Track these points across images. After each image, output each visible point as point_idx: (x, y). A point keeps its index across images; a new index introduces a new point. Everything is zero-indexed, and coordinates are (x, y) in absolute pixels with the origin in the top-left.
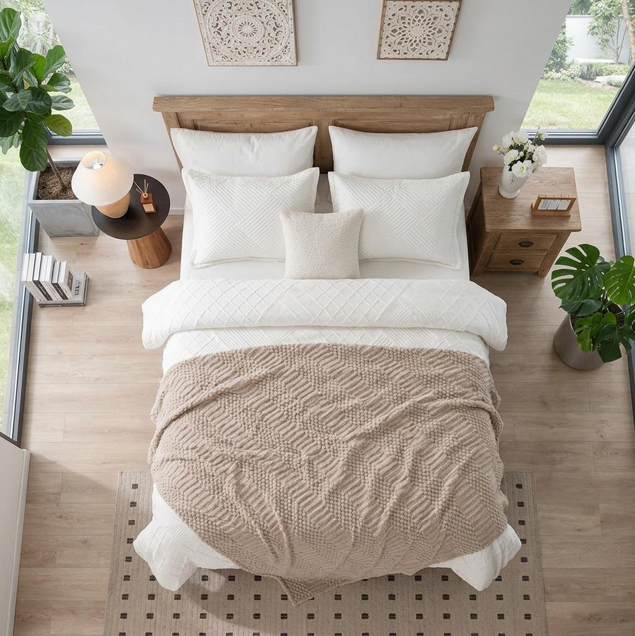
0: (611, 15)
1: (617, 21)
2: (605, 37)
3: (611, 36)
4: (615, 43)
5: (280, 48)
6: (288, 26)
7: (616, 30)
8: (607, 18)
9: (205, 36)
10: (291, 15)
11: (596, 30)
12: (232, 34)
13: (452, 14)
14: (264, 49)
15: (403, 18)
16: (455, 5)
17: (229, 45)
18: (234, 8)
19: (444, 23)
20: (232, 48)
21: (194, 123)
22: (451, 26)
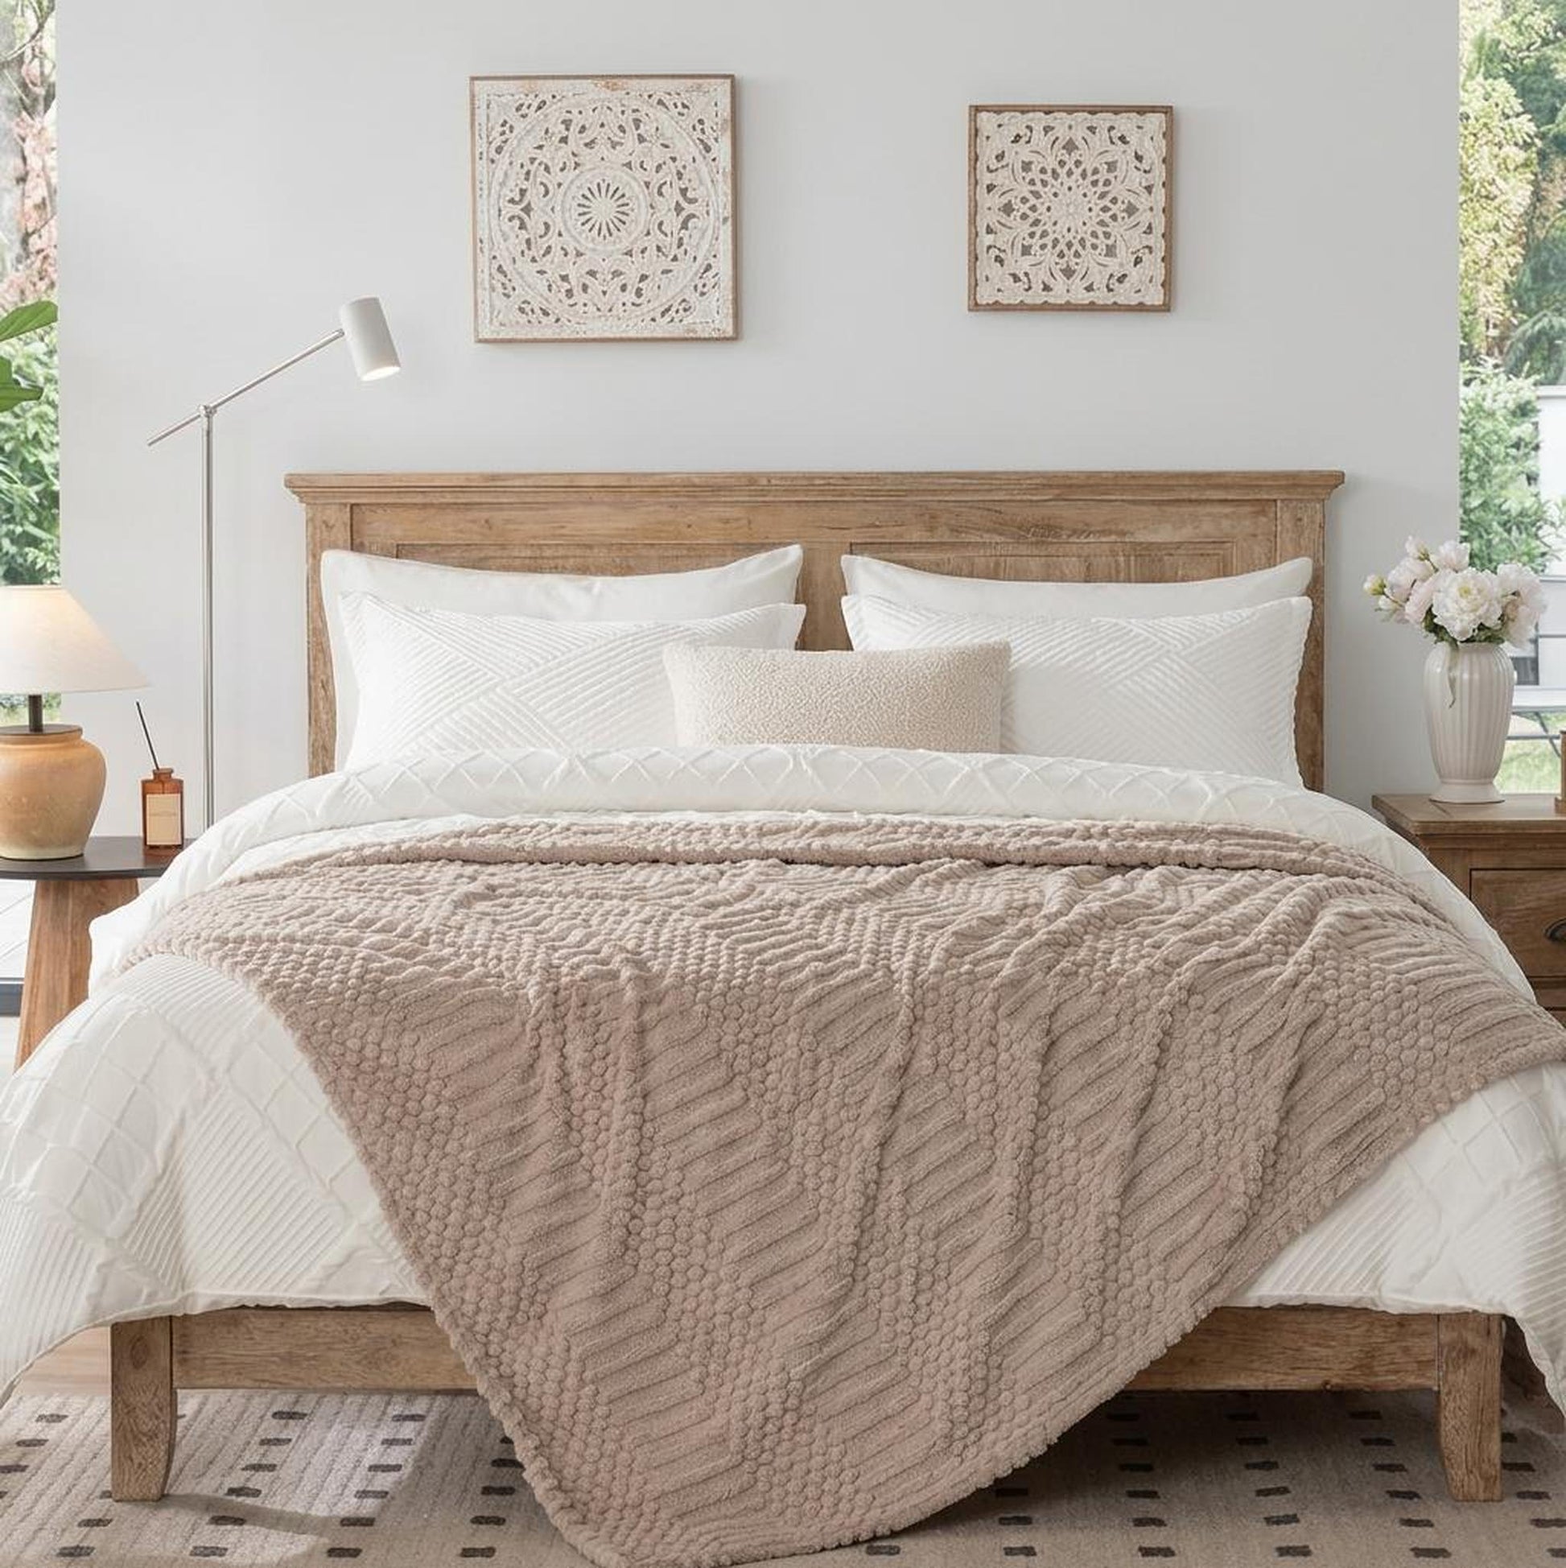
6: (713, 197)
9: (482, 232)
10: (725, 162)
12: (557, 225)
13: (1154, 152)
14: (643, 278)
15: (1026, 167)
16: (1155, 121)
17: (545, 263)
18: (576, 141)
19: (1137, 179)
20: (553, 275)
21: (400, 551)
22: (1160, 194)
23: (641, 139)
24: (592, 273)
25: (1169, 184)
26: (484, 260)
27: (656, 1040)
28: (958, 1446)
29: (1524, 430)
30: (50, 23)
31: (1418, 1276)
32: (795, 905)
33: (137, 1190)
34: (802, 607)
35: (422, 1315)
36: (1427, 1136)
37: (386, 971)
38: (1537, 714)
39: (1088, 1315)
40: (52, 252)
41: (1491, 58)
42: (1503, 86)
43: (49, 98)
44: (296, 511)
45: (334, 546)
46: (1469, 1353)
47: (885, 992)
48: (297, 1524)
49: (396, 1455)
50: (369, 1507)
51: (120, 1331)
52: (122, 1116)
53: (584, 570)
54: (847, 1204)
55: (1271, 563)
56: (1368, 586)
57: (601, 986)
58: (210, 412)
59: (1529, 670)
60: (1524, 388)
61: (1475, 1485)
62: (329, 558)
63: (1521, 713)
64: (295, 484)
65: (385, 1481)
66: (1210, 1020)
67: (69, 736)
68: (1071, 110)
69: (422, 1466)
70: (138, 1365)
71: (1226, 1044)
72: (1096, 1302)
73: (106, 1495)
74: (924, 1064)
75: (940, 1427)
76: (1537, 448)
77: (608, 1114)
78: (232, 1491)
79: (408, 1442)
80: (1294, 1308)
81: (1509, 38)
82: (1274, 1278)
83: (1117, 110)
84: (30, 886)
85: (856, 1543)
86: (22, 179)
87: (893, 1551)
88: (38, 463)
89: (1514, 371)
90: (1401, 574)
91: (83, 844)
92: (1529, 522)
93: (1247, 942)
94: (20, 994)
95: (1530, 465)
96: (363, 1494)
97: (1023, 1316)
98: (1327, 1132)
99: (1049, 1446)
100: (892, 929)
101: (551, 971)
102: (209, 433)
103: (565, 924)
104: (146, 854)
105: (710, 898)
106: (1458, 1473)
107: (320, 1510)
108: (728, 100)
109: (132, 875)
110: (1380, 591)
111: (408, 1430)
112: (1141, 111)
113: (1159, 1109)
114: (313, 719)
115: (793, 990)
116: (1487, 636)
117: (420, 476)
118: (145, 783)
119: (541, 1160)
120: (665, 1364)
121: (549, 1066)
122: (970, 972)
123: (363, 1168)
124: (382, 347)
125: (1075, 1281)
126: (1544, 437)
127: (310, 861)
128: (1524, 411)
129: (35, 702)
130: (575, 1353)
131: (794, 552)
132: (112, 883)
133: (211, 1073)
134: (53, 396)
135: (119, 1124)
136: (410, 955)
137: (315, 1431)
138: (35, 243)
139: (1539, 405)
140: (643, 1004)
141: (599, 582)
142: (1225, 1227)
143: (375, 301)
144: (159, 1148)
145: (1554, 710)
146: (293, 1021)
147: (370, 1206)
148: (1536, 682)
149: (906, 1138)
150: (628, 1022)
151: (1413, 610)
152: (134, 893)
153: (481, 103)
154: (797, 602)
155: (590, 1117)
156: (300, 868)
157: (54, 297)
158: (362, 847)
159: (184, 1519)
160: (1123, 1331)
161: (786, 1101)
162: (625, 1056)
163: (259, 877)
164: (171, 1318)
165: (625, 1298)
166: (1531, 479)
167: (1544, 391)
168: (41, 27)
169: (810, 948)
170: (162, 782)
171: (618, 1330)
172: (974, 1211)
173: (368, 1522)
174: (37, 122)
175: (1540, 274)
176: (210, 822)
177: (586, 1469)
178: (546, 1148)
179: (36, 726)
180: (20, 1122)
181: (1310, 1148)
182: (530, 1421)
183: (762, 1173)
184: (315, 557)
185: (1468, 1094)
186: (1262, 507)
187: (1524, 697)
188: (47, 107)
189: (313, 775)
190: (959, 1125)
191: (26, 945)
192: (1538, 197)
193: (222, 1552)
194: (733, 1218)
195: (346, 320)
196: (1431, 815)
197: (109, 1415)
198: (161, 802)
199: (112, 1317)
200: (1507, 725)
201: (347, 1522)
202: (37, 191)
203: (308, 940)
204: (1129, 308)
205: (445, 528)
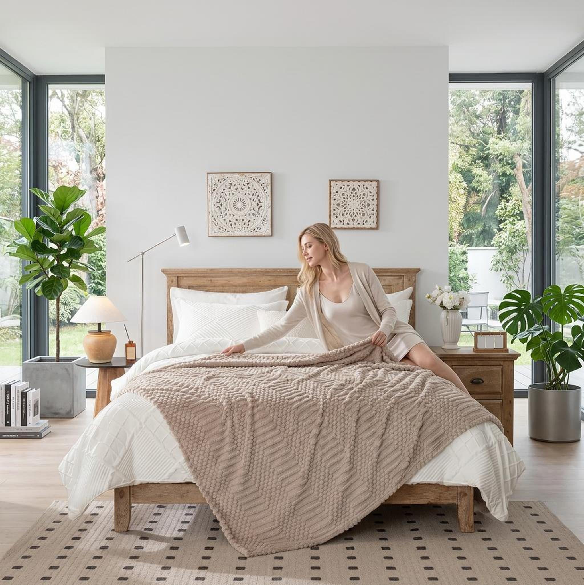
0: (515, 247)
1: (521, 253)
2: (510, 273)
3: (517, 272)
4: (521, 281)
5: (260, 220)
6: (266, 202)
7: (521, 265)
8: (512, 251)
9: (210, 210)
10: (269, 193)
11: (500, 265)
12: (228, 208)
13: (374, 191)
14: (249, 221)
15: (343, 194)
16: (375, 184)
17: (226, 218)
18: (233, 188)
19: (370, 198)
20: (227, 220)
21: (190, 287)
22: (375, 201)
23: (249, 188)
24: (237, 220)
25: (378, 199)
26: (210, 217)
27: (257, 417)
28: (335, 522)
29: (464, 258)
30: (104, 161)
31: (453, 477)
32: (292, 380)
33: (121, 454)
34: (288, 302)
35: (194, 485)
36: (456, 440)
37: (186, 398)
38: (467, 326)
39: (369, 488)
40: (105, 215)
41: (456, 168)
42: (459, 175)
43: (104, 178)
44: (164, 278)
45: (172, 286)
46: (465, 494)
47: (315, 404)
48: (161, 539)
49: (189, 518)
50: (181, 534)
51: (116, 490)
52: (117, 435)
53: (235, 292)
54: (306, 460)
55: (403, 289)
56: (426, 297)
57: (242, 403)
58: (143, 253)
59: (465, 315)
60: (464, 248)
61: (468, 529)
62: (172, 289)
63: (464, 325)
64: (164, 271)
65: (186, 526)
66: (400, 412)
67: (108, 332)
68: (354, 181)
69: (195, 522)
70: (121, 497)
71: (404, 418)
72: (371, 485)
73: (113, 530)
74: (326, 423)
75: (330, 517)
76: (467, 262)
77: (245, 436)
78: (145, 529)
79: (191, 514)
80: (422, 484)
81: (460, 163)
82: (416, 478)
83: (365, 181)
84: (98, 369)
85: (308, 547)
86: (97, 197)
87: (318, 549)
88: (101, 265)
89: (462, 243)
90: (435, 293)
91: (111, 359)
92: (465, 279)
93: (408, 391)
94: (95, 393)
95: (465, 266)
96: (180, 530)
97: (353, 488)
98: (430, 440)
99: (358, 523)
100: (317, 386)
101: (229, 399)
102: (143, 259)
103: (233, 385)
104: (127, 362)
105: (269, 378)
106: (463, 525)
107: (168, 535)
108: (270, 179)
109: (123, 367)
110: (429, 297)
111: (191, 511)
112: (371, 181)
113: (387, 435)
114: (168, 328)
115: (292, 404)
116: (455, 308)
117: (195, 269)
118: (126, 344)
119: (227, 448)
120: (259, 501)
121: (229, 423)
122: (337, 399)
123: (180, 450)
124: (185, 238)
125: (365, 480)
126: (469, 259)
127: (168, 367)
128: (464, 253)
129: (99, 325)
130: (235, 498)
131: (286, 288)
132: (118, 369)
133: (141, 424)
134: (105, 249)
135: (116, 437)
136: (193, 394)
137: (168, 511)
138: (100, 212)
139: (468, 252)
140: (253, 408)
141: (238, 295)
142: (404, 465)
143: (184, 227)
144: (127, 444)
145: (471, 325)
146: (162, 412)
147: (182, 459)
148: (467, 318)
149: (322, 442)
150: (249, 412)
151: (438, 302)
152: (124, 373)
153: (210, 179)
154: (286, 300)
155: (239, 436)
156: (165, 369)
157: (104, 226)
158: (180, 363)
159: (133, 537)
160: (378, 492)
161: (291, 433)
162: (248, 421)
163: (153, 372)
164: (130, 486)
165: (249, 484)
166: (466, 269)
167: (468, 248)
168: (102, 160)
169: (297, 392)
170: (131, 344)
171: (247, 492)
172: (338, 462)
173: (180, 539)
174: (101, 183)
175: (468, 221)
176: (142, 356)
177: (238, 528)
178: (227, 445)
179: (99, 331)
180: (91, 436)
181: (426, 444)
182: (224, 516)
183: (284, 452)
184: (169, 288)
185: (466, 430)
186: (401, 277)
187: (464, 322)
188: (103, 180)
189: (168, 344)
190: (334, 439)
191: (97, 382)
192: (467, 202)
193: (142, 548)
194: (277, 463)
195: (176, 232)
196: (443, 352)
197: (114, 508)
198: (129, 349)
199: (116, 487)
200: (461, 329)
201: (176, 539)
202: (101, 199)
203: (167, 390)
204: (368, 229)
205: (201, 281)
